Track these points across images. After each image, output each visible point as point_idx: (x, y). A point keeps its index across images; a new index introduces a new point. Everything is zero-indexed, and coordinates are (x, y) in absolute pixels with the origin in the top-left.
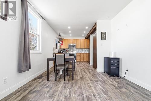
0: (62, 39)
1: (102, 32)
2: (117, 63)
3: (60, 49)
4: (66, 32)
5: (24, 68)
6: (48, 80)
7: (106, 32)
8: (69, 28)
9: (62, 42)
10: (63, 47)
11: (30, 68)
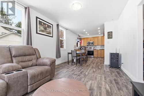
0: (81, 39)
1: (108, 32)
2: (117, 57)
3: (81, 46)
4: (83, 33)
5: (58, 57)
6: (68, 64)
7: (112, 32)
8: (84, 30)
9: (81, 41)
10: (82, 45)
11: (60, 57)
